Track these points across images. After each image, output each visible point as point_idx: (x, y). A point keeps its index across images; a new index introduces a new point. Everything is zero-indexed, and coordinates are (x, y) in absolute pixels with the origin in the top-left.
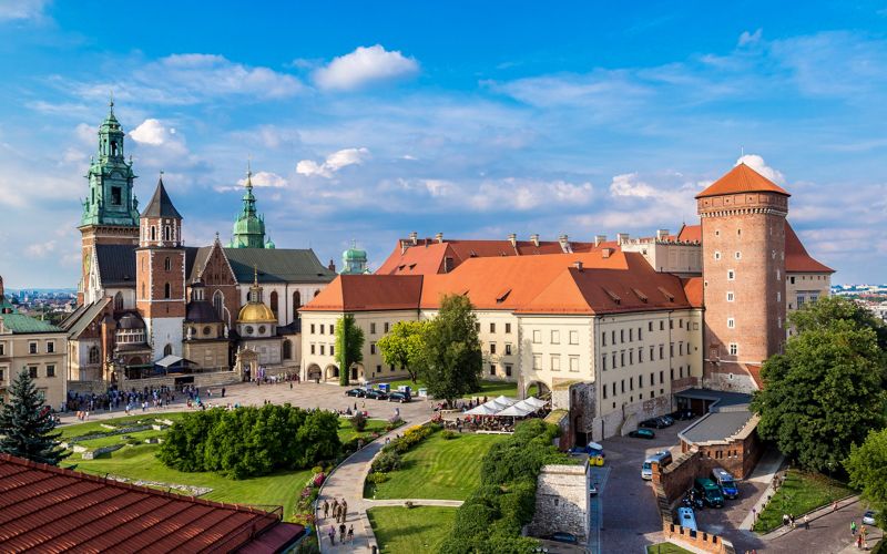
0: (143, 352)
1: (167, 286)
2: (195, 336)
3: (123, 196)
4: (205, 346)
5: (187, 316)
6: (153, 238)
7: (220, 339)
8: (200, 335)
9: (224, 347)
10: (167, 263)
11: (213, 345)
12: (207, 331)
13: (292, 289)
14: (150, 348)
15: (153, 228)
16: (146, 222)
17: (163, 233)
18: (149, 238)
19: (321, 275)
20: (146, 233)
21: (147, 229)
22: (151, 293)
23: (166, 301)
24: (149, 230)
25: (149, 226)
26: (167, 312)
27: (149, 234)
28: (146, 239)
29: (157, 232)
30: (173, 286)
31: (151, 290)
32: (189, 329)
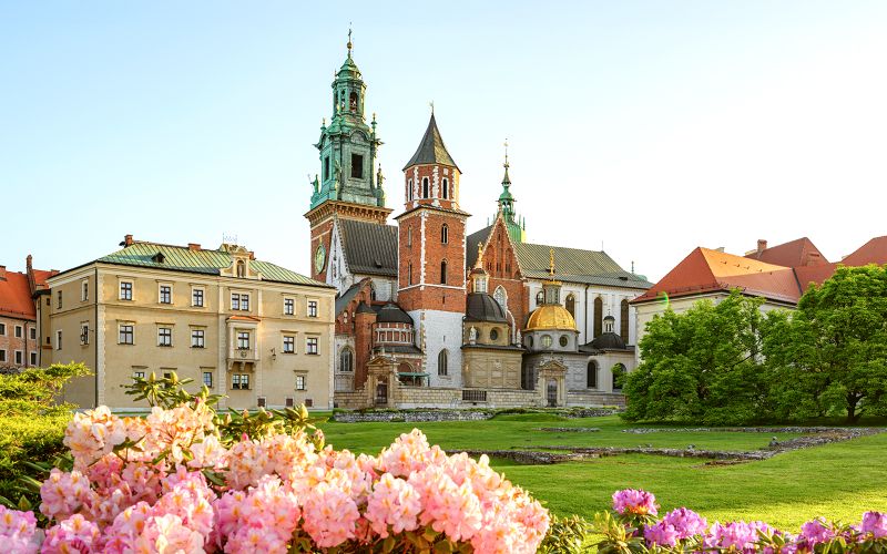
0: (413, 357)
1: (443, 265)
2: (481, 341)
3: (366, 168)
4: (491, 355)
5: (467, 313)
6: (426, 196)
7: (511, 348)
8: (487, 340)
9: (515, 360)
10: (444, 232)
11: (502, 355)
12: (494, 334)
13: (593, 293)
14: (420, 351)
15: (426, 180)
16: (416, 173)
17: (440, 188)
18: (419, 195)
19: (626, 279)
20: (417, 187)
21: (417, 181)
22: (424, 274)
23: (441, 286)
24: (419, 184)
25: (420, 179)
26: (443, 303)
27: (420, 191)
28: (416, 197)
29: (432, 186)
30: (450, 266)
31: (423, 269)
32: (473, 330)
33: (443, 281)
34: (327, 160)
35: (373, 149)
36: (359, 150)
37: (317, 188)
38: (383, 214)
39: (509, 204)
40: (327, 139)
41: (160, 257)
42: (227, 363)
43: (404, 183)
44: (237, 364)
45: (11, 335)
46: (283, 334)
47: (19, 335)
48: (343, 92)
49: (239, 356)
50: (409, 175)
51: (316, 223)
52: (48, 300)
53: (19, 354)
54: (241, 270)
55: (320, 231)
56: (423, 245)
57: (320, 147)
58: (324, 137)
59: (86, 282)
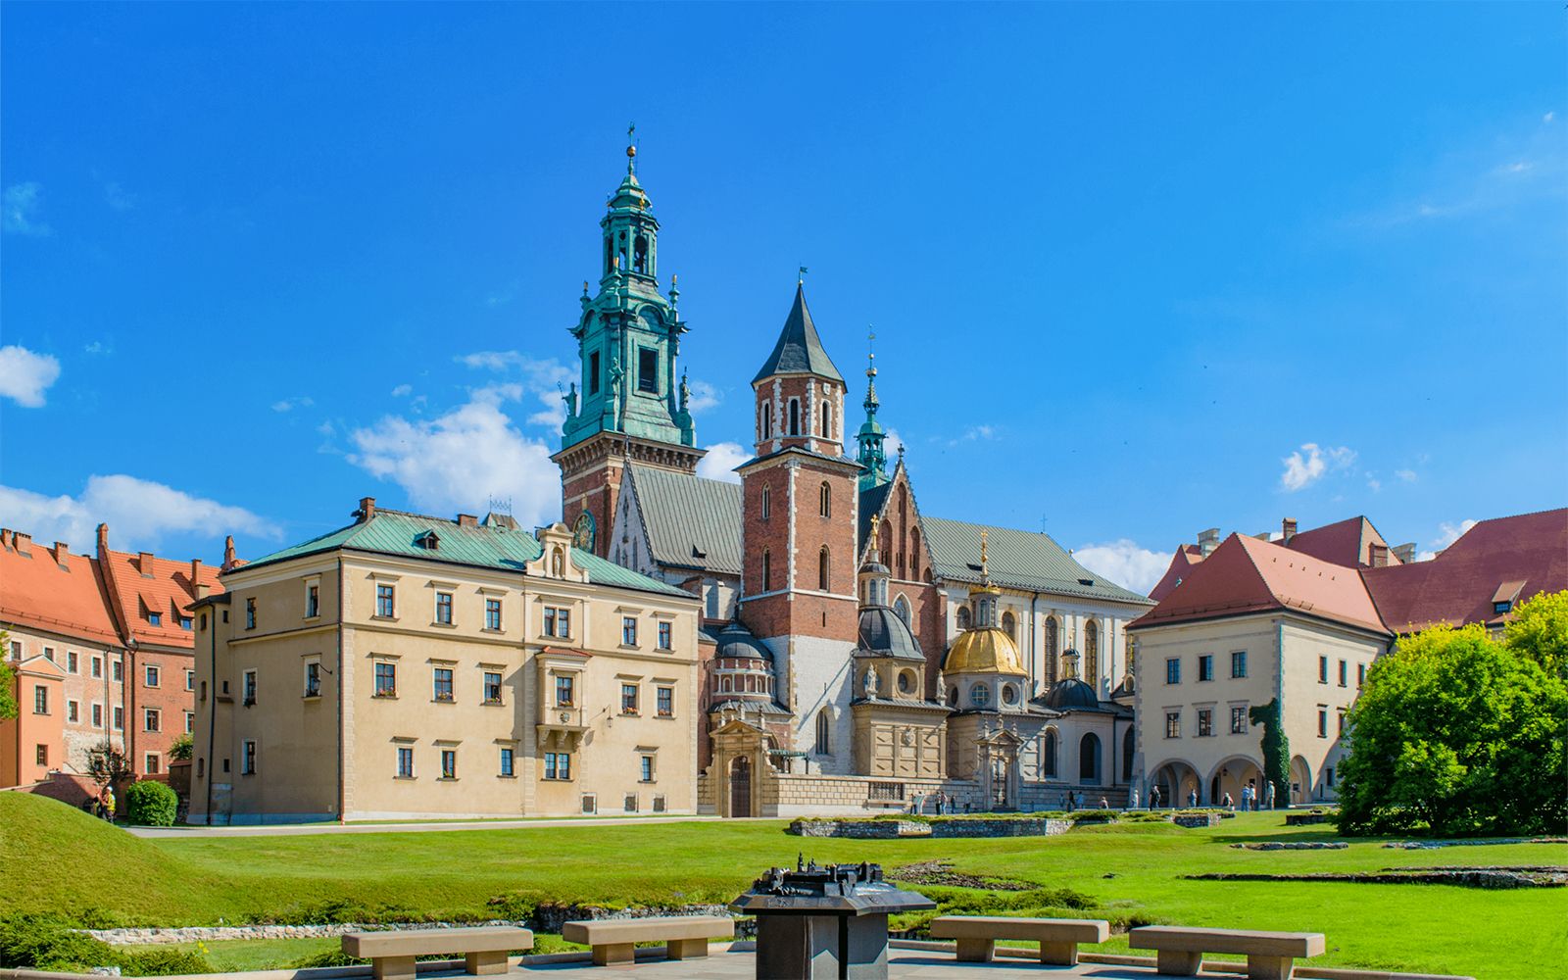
0: (777, 721)
1: (823, 556)
3: (660, 374)
5: (860, 642)
6: (794, 431)
7: (930, 706)
8: (893, 692)
9: (937, 729)
10: (824, 496)
11: (915, 719)
12: (903, 680)
13: (1044, 610)
14: (788, 711)
15: (794, 403)
16: (778, 390)
17: (817, 419)
18: (784, 431)
19: (1090, 583)
20: (778, 416)
21: (778, 405)
22: (793, 572)
23: (821, 593)
24: (783, 409)
25: (784, 400)
26: (823, 625)
27: (784, 421)
28: (777, 431)
29: (805, 414)
30: (834, 558)
31: (793, 563)
32: (872, 673)
33: (823, 585)
34: (595, 357)
35: (672, 341)
36: (650, 341)
37: (573, 409)
38: (691, 458)
39: (877, 443)
40: (595, 320)
41: (428, 541)
42: (537, 732)
43: (754, 407)
44: (554, 734)
45: (85, 673)
46: (620, 682)
47: (97, 673)
48: (623, 236)
49: (559, 722)
50: (765, 393)
51: (574, 472)
52: (226, 613)
53: (97, 708)
54: (558, 563)
55: (582, 486)
56: (793, 519)
57: (580, 334)
58: (588, 316)
59: (315, 582)
